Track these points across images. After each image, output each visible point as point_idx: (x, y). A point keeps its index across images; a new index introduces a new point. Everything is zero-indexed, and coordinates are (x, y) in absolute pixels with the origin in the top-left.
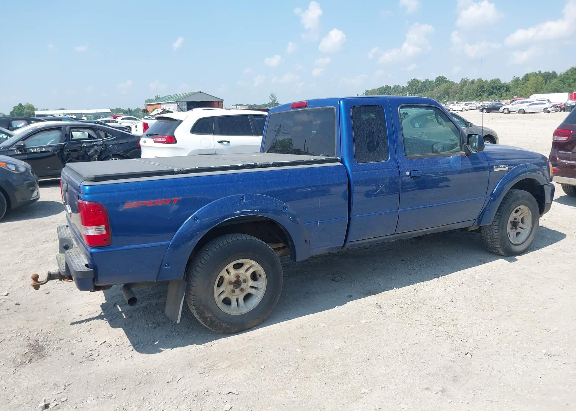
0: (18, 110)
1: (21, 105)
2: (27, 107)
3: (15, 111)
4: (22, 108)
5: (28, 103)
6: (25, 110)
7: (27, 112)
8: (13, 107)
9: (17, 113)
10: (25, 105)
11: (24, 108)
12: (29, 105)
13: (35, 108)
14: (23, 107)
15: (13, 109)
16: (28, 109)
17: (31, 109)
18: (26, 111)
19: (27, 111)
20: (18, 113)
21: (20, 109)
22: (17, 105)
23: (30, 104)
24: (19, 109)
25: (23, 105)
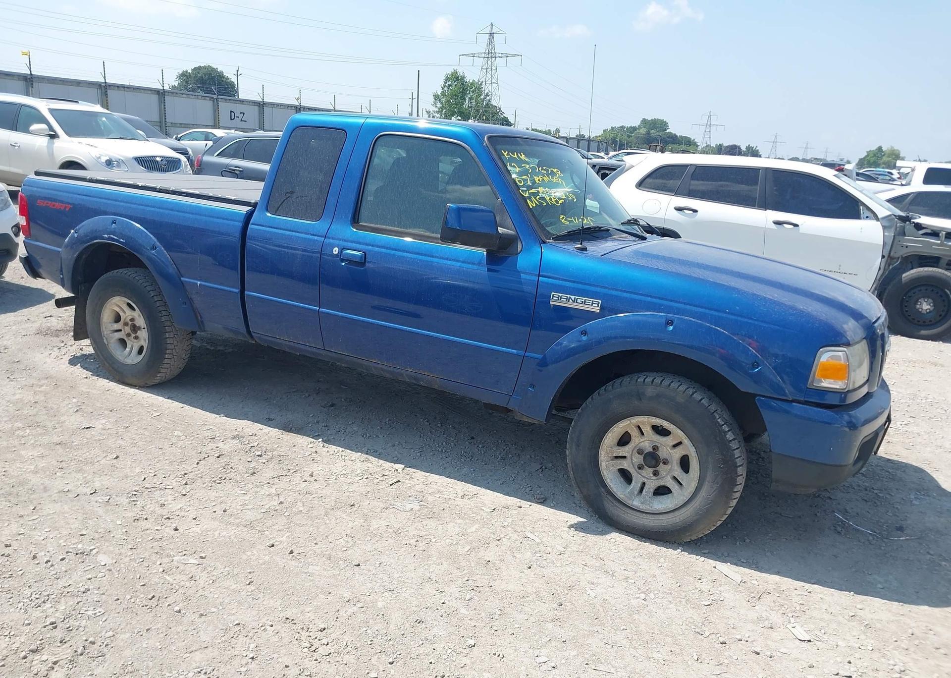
0: (873, 157)
1: (880, 148)
2: (888, 154)
3: (868, 158)
4: (881, 154)
5: (892, 147)
6: (884, 157)
7: (886, 161)
8: (867, 152)
9: (869, 161)
10: (886, 149)
11: (883, 154)
12: (894, 150)
13: (901, 156)
14: (883, 152)
15: (866, 154)
16: (889, 157)
17: (894, 157)
18: (885, 159)
19: (887, 159)
20: (872, 161)
21: (877, 155)
22: (874, 148)
23: (896, 148)
24: (875, 155)
25: (884, 149)
